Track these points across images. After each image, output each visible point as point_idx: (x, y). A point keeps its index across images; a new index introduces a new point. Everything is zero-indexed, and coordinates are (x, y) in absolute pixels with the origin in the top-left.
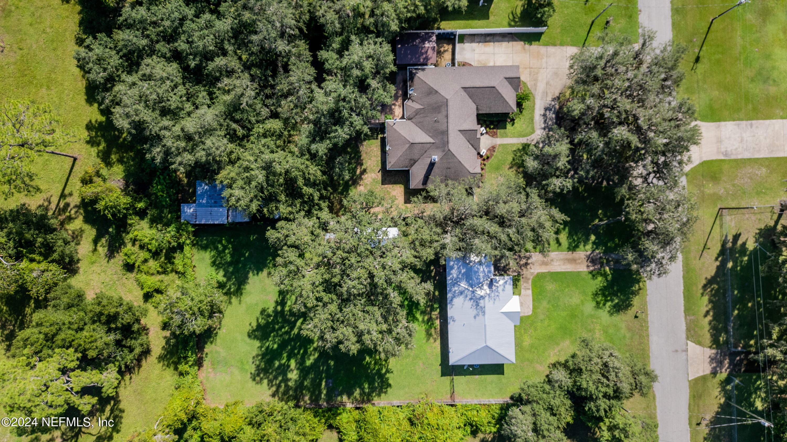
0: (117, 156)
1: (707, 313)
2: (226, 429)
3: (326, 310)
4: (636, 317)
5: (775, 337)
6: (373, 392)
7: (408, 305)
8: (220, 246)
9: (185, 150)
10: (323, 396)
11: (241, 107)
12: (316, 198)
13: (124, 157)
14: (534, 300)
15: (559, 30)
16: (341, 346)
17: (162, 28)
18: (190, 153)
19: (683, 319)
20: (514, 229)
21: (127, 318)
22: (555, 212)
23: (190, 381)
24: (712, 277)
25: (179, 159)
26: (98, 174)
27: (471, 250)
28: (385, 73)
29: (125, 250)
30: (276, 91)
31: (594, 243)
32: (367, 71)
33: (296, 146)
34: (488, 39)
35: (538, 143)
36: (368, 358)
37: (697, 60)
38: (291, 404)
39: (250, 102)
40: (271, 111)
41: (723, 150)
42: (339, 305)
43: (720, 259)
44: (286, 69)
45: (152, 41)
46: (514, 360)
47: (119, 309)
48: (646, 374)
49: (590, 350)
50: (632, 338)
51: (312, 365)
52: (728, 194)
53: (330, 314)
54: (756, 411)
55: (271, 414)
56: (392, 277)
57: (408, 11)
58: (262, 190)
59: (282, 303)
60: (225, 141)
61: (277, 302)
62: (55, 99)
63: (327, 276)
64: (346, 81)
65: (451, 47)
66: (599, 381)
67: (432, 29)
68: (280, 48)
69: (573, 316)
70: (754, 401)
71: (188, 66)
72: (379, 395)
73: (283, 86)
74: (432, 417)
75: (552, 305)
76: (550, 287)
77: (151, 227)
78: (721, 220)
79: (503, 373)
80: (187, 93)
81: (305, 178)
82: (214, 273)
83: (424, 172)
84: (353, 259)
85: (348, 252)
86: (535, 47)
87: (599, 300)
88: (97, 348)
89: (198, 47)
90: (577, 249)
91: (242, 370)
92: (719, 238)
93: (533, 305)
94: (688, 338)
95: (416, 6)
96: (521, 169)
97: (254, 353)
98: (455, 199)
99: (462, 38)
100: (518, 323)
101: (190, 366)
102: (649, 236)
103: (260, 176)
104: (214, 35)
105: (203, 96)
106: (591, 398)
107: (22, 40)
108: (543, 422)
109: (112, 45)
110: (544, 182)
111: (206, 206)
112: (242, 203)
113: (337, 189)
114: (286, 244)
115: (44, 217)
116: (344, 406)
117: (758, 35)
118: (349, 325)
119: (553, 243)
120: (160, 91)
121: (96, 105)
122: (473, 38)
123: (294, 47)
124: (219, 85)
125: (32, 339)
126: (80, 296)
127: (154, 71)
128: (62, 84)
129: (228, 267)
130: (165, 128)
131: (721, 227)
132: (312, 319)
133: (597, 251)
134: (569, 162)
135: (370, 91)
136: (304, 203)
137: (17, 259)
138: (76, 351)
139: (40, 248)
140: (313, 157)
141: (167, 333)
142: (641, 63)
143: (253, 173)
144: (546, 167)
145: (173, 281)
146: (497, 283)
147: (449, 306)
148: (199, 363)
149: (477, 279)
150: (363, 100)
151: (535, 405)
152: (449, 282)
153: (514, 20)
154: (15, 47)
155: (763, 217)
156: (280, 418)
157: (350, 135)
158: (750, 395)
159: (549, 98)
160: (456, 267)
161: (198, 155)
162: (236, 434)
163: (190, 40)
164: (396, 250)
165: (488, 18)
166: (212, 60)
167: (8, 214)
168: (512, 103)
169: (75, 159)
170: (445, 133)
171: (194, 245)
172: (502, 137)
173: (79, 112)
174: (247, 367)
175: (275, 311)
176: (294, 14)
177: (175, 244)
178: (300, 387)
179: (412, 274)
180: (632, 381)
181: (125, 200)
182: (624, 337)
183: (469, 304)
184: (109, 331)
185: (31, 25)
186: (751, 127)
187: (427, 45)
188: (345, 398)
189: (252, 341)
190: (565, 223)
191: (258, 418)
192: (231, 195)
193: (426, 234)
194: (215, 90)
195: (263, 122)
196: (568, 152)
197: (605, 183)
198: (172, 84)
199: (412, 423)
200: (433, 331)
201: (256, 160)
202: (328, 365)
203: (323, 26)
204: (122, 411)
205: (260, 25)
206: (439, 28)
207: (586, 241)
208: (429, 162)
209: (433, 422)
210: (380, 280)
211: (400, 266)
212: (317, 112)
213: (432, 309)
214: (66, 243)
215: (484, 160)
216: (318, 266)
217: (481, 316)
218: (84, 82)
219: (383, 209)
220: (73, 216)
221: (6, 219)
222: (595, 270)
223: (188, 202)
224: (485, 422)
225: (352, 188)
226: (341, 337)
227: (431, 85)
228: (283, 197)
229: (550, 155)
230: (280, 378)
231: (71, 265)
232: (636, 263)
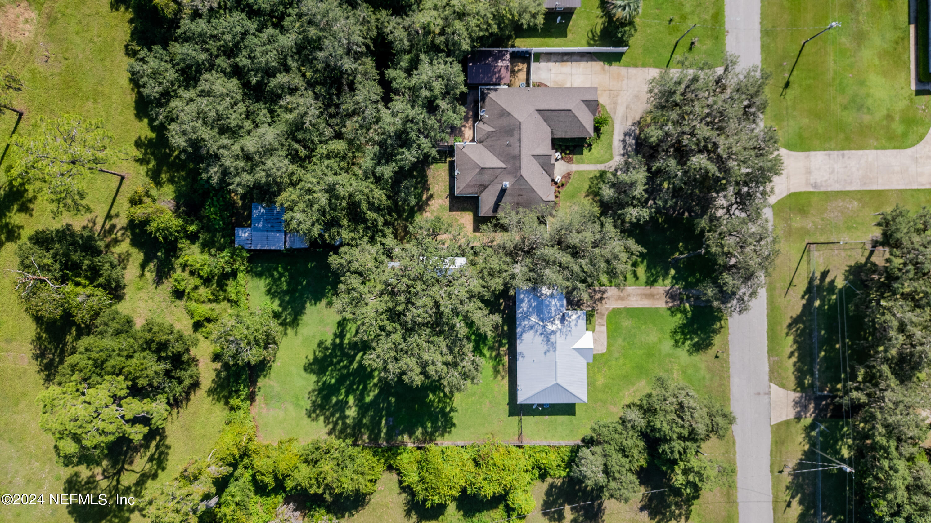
0: (168, 175)
1: (792, 354)
2: (280, 466)
3: (389, 339)
4: (717, 357)
5: (860, 379)
6: (436, 432)
7: (475, 340)
8: (275, 273)
9: (244, 170)
10: (382, 435)
11: (305, 126)
12: (380, 224)
13: (175, 177)
14: (608, 337)
15: (641, 51)
16: (404, 377)
17: (222, 42)
18: (249, 174)
19: (766, 360)
20: (587, 260)
21: (178, 347)
22: (631, 243)
23: (242, 416)
24: (798, 317)
25: (237, 180)
26: (148, 194)
27: (543, 283)
28: (455, 94)
29: (174, 276)
30: (341, 110)
31: (673, 278)
32: (436, 92)
33: (360, 168)
34: (565, 58)
35: (616, 170)
36: (431, 396)
37: (787, 85)
38: (349, 441)
39: (314, 121)
40: (335, 131)
41: (812, 181)
42: (403, 335)
43: (807, 297)
44: (352, 88)
45: (211, 55)
46: (585, 399)
47: (170, 337)
48: (725, 416)
49: (665, 389)
50: (711, 379)
51: (372, 402)
52: (817, 228)
53: (394, 343)
54: (843, 460)
55: (327, 452)
56: (459, 306)
57: (481, 30)
58: (324, 214)
59: (341, 335)
60: (286, 162)
61: (335, 334)
62: (102, 113)
63: (390, 305)
64: (414, 101)
65: (525, 66)
66: (673, 421)
67: (506, 47)
68: (346, 66)
69: (650, 355)
70: (840, 449)
71: (249, 82)
72: (442, 435)
73: (348, 105)
74: (498, 458)
75: (628, 343)
76: (626, 323)
77: (202, 252)
78: (809, 255)
79: (574, 414)
80: (247, 111)
81: (369, 203)
82: (269, 302)
83: (494, 199)
84: (419, 286)
85: (415, 280)
86: (615, 68)
87: (677, 338)
88: (147, 376)
89: (260, 63)
90: (656, 284)
91: (297, 405)
92: (806, 275)
93: (608, 342)
94: (771, 380)
95: (489, 25)
96: (598, 198)
97: (310, 388)
98: (526, 228)
99: (538, 57)
100: (591, 361)
101: (242, 401)
102: (729, 270)
103: (323, 199)
104: (277, 51)
105: (263, 114)
106: (666, 440)
107: (67, 49)
108: (614, 464)
109: (168, 58)
110: (620, 212)
111: (262, 231)
112: (303, 226)
113: (402, 215)
114: (348, 270)
115: (90, 238)
116: (405, 445)
117: (852, 59)
118: (412, 355)
119: (629, 276)
120: (220, 108)
121: (146, 121)
122: (550, 56)
123: (360, 65)
124: (282, 103)
125: (81, 365)
126: (129, 322)
127: (213, 87)
128: (109, 98)
129: (284, 296)
130: (224, 147)
131: (809, 263)
132: (374, 350)
133: (677, 286)
134: (646, 191)
135: (439, 113)
136: (367, 228)
137: (62, 283)
138: (126, 379)
139: (86, 271)
140: (378, 180)
141: (218, 365)
142: (724, 88)
143: (315, 195)
144: (623, 196)
145: (225, 310)
146: (570, 317)
147: (518, 341)
148: (251, 398)
149: (549, 313)
150: (431, 121)
151: (606, 445)
152: (519, 316)
153: (593, 39)
154: (60, 56)
155: (853, 253)
156: (337, 455)
157: (418, 158)
158: (836, 443)
159: (629, 123)
160: (526, 300)
161: (258, 176)
162: (290, 472)
163: (252, 55)
164: (463, 279)
165: (566, 36)
166: (274, 76)
167: (54, 234)
168: (590, 128)
169: (123, 178)
170: (518, 157)
171: (248, 272)
172: (578, 163)
173: (128, 127)
174: (302, 403)
175: (334, 344)
176: (361, 31)
177: (229, 270)
178: (358, 425)
179: (480, 304)
180: (709, 422)
181: (176, 223)
182: (704, 378)
183: (539, 339)
184: (159, 359)
185: (77, 33)
186: (843, 157)
187: (500, 64)
188: (406, 437)
189: (308, 375)
190: (642, 255)
191: (314, 455)
192: (292, 218)
193: (495, 263)
194: (276, 108)
195: (326, 142)
196: (644, 181)
197: (686, 214)
198: (232, 101)
199: (477, 464)
200: (501, 368)
201: (318, 183)
202: (389, 403)
203: (391, 43)
204: (169, 447)
205: (327, 42)
206: (513, 46)
207: (666, 275)
208: (500, 188)
209: (499, 463)
210: (446, 310)
211: (467, 295)
212: (382, 134)
213: (501, 345)
214: (113, 266)
215: (559, 187)
216: (381, 294)
217: (551, 352)
218: (134, 96)
219: (451, 236)
220: (120, 238)
221: (52, 239)
222: (674, 306)
223: (243, 226)
224: (554, 465)
225: (418, 214)
226: (405, 367)
227: (504, 107)
228: (345, 222)
229: (626, 183)
230: (337, 415)
231: (116, 291)
232: (717, 299)
